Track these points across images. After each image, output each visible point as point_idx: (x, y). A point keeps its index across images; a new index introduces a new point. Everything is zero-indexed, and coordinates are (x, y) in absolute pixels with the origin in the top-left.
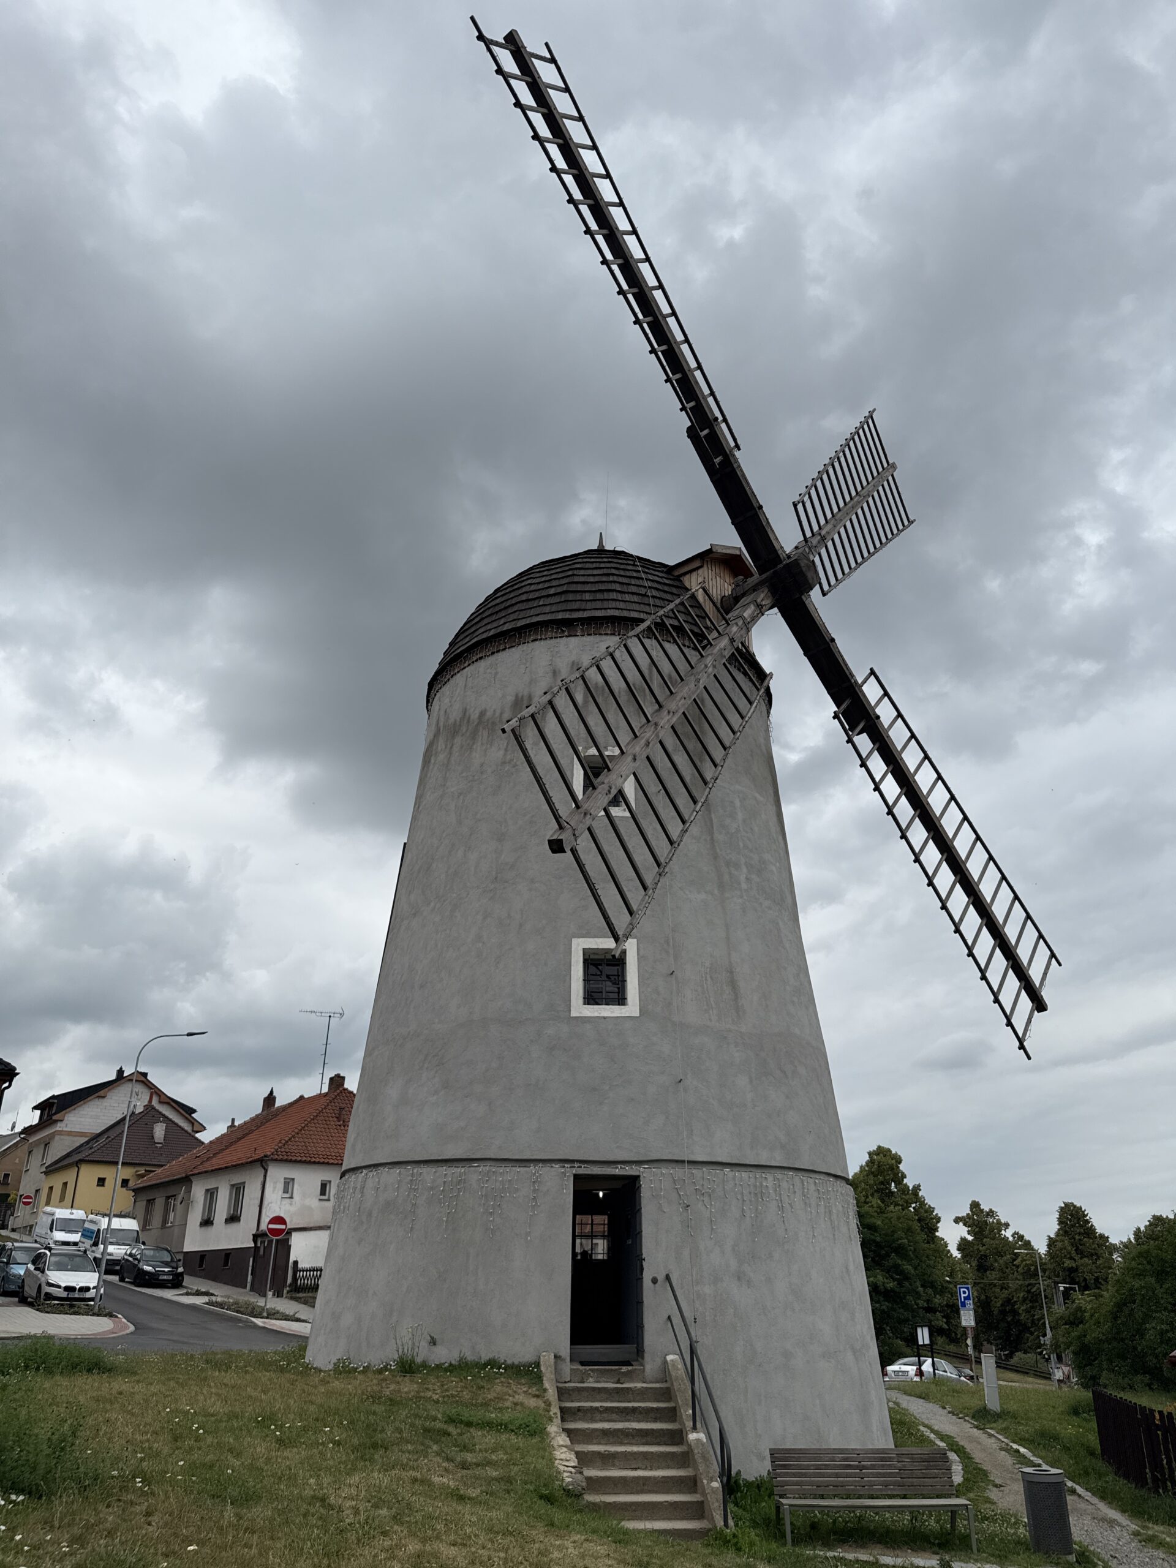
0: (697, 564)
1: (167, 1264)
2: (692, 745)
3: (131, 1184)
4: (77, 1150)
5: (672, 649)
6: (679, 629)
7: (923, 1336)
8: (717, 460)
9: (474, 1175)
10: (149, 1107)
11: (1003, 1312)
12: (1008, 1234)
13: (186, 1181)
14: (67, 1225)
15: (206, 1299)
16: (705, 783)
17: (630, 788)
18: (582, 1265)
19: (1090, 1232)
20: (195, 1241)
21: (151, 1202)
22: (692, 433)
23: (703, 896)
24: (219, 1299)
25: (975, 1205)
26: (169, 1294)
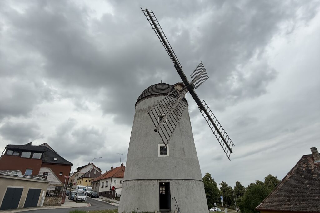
0: (176, 85)
1: (96, 194)
2: (176, 113)
3: (91, 181)
4: (82, 176)
5: (172, 98)
6: (173, 95)
7: (215, 204)
8: (179, 70)
9: (144, 182)
10: (94, 169)
11: (228, 199)
12: (228, 186)
13: (99, 181)
14: (81, 188)
15: (102, 200)
16: (179, 119)
17: (167, 121)
18: (161, 195)
19: (241, 186)
20: (101, 190)
21: (94, 184)
22: (175, 66)
23: (179, 137)
24: (104, 200)
25: (223, 182)
26: (96, 199)
